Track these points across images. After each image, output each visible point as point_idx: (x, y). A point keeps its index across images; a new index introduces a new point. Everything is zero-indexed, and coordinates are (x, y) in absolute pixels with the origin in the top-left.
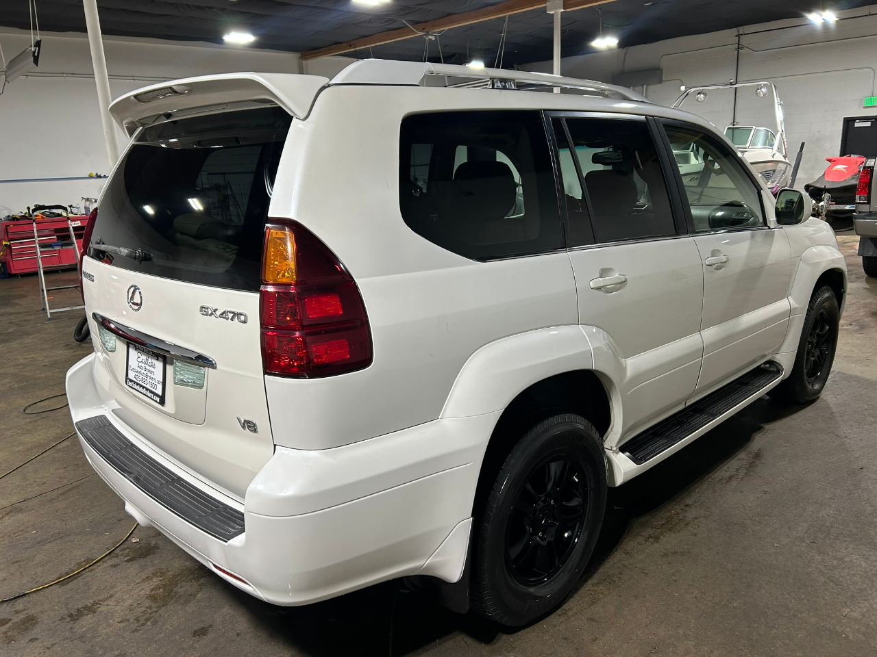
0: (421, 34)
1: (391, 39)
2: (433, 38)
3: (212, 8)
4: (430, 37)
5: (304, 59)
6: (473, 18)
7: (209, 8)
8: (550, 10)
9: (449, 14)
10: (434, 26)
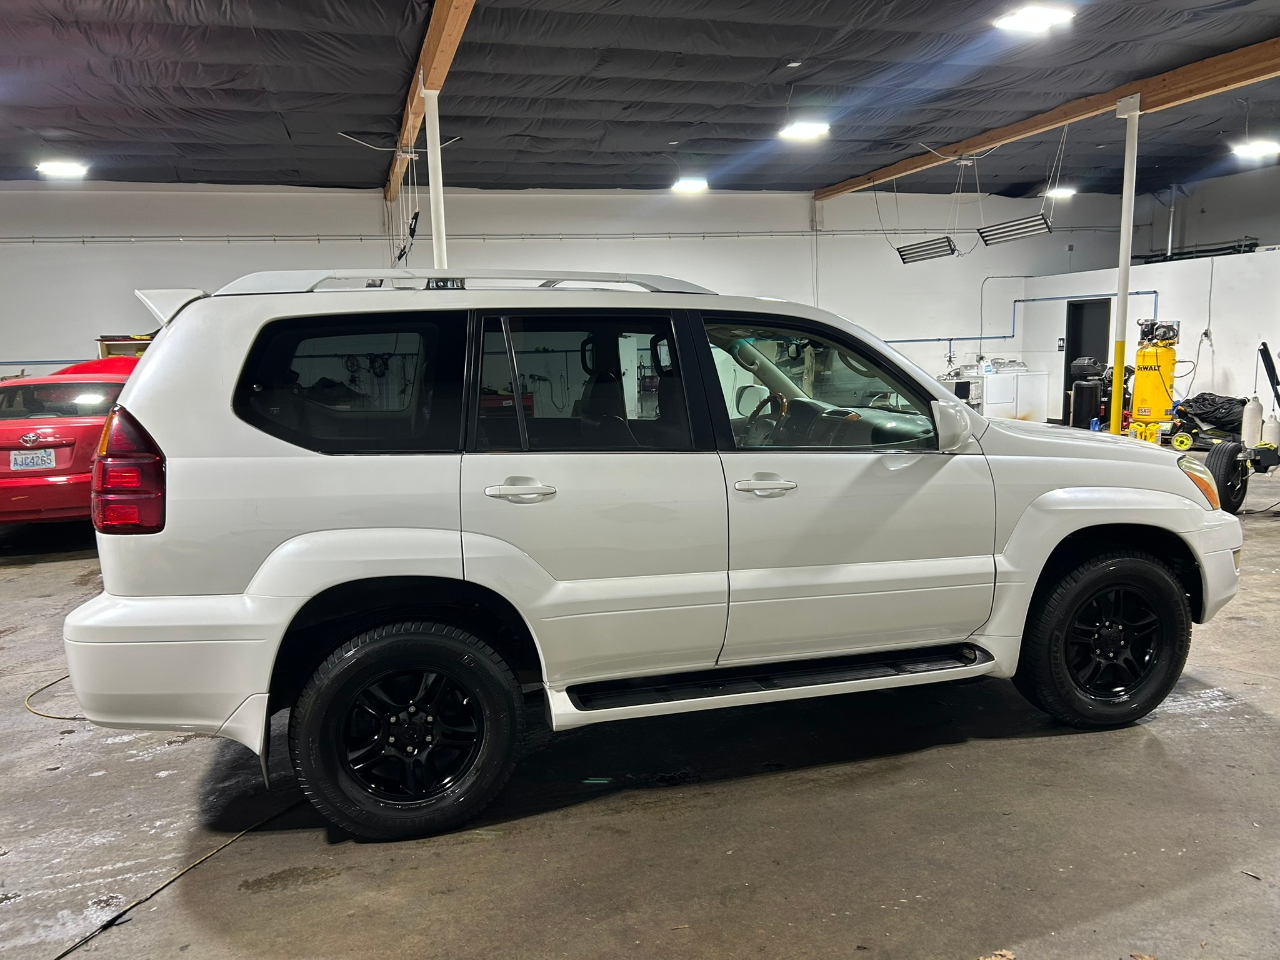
0: (952, 159)
1: (916, 168)
2: (969, 163)
3: (660, 153)
4: (963, 163)
5: (818, 199)
6: (1019, 132)
7: (657, 153)
8: (1122, 114)
9: (985, 131)
10: (969, 147)
